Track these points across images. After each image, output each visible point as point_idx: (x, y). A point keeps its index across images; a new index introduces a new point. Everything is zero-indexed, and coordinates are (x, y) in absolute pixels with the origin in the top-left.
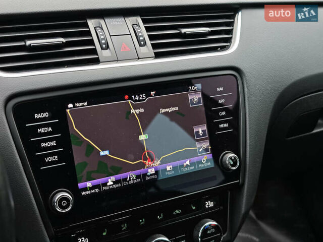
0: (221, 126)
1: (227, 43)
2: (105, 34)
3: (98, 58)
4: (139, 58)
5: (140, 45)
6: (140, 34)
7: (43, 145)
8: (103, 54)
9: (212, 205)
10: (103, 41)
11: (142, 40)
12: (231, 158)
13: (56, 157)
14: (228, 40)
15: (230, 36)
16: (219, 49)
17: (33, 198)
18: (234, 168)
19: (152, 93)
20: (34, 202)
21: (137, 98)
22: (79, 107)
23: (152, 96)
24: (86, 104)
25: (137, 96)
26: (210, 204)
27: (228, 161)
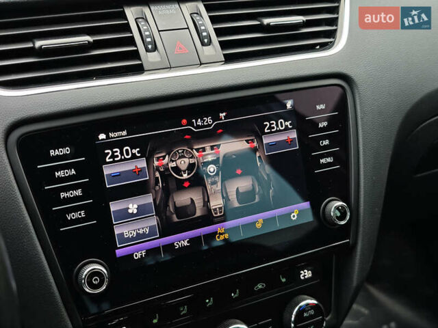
0: (323, 161)
1: (330, 38)
2: (150, 28)
3: (141, 65)
4: (201, 64)
5: (203, 44)
6: (203, 28)
7: (63, 195)
8: (149, 58)
9: (310, 275)
10: (149, 40)
11: (205, 37)
12: (337, 208)
13: (83, 212)
14: (332, 34)
15: (334, 28)
16: (318, 47)
17: (49, 274)
18: (343, 223)
19: (221, 115)
20: (52, 280)
21: (199, 122)
22: (114, 138)
23: (221, 119)
24: (125, 133)
25: (199, 120)
26: (306, 274)
27: (334, 212)
